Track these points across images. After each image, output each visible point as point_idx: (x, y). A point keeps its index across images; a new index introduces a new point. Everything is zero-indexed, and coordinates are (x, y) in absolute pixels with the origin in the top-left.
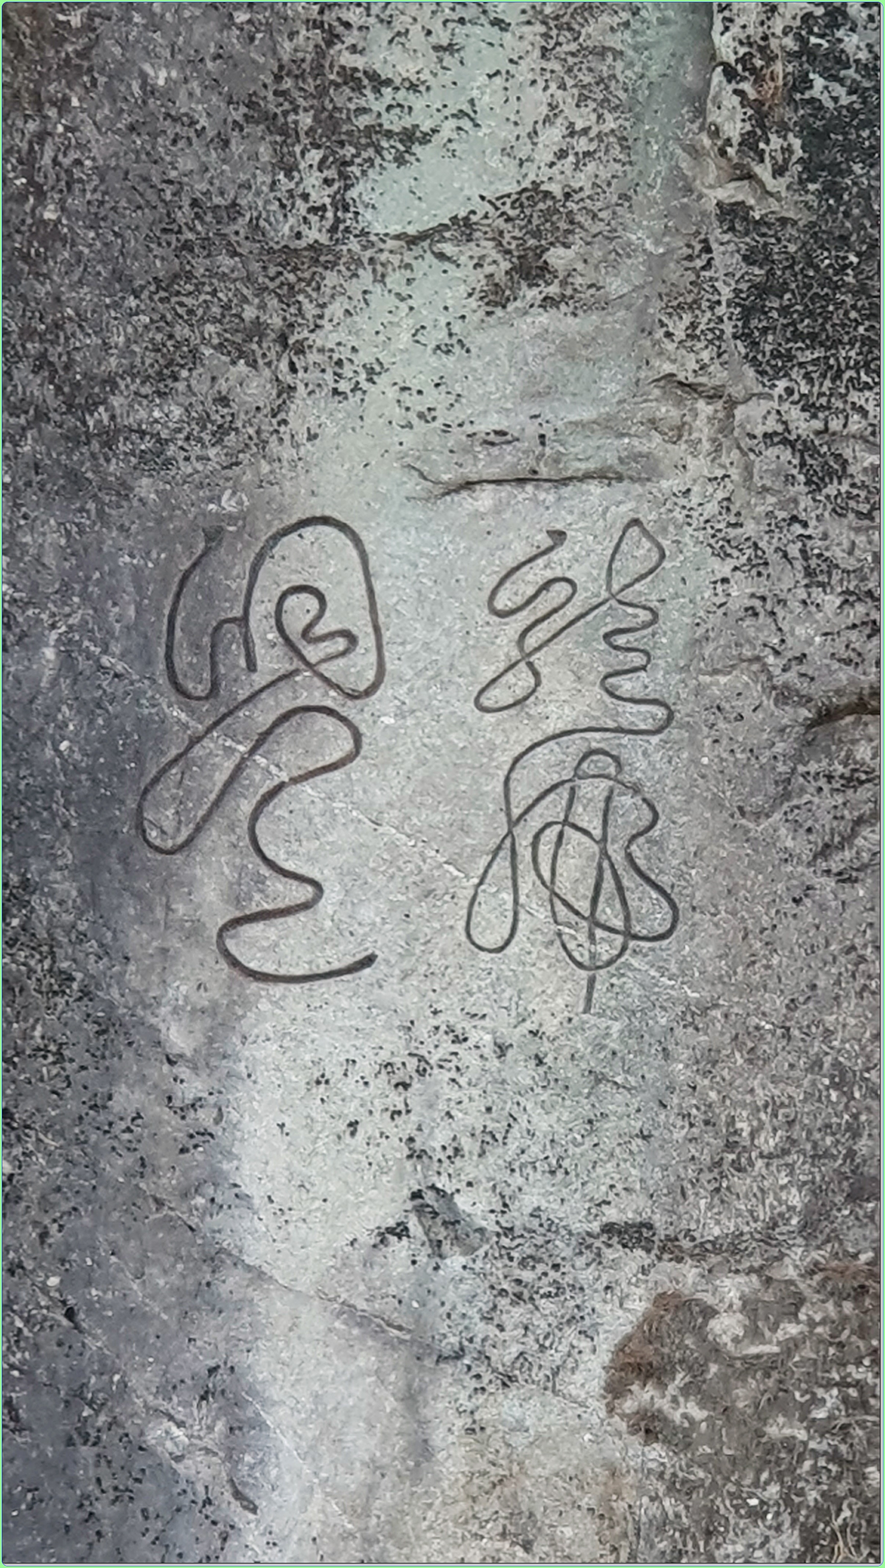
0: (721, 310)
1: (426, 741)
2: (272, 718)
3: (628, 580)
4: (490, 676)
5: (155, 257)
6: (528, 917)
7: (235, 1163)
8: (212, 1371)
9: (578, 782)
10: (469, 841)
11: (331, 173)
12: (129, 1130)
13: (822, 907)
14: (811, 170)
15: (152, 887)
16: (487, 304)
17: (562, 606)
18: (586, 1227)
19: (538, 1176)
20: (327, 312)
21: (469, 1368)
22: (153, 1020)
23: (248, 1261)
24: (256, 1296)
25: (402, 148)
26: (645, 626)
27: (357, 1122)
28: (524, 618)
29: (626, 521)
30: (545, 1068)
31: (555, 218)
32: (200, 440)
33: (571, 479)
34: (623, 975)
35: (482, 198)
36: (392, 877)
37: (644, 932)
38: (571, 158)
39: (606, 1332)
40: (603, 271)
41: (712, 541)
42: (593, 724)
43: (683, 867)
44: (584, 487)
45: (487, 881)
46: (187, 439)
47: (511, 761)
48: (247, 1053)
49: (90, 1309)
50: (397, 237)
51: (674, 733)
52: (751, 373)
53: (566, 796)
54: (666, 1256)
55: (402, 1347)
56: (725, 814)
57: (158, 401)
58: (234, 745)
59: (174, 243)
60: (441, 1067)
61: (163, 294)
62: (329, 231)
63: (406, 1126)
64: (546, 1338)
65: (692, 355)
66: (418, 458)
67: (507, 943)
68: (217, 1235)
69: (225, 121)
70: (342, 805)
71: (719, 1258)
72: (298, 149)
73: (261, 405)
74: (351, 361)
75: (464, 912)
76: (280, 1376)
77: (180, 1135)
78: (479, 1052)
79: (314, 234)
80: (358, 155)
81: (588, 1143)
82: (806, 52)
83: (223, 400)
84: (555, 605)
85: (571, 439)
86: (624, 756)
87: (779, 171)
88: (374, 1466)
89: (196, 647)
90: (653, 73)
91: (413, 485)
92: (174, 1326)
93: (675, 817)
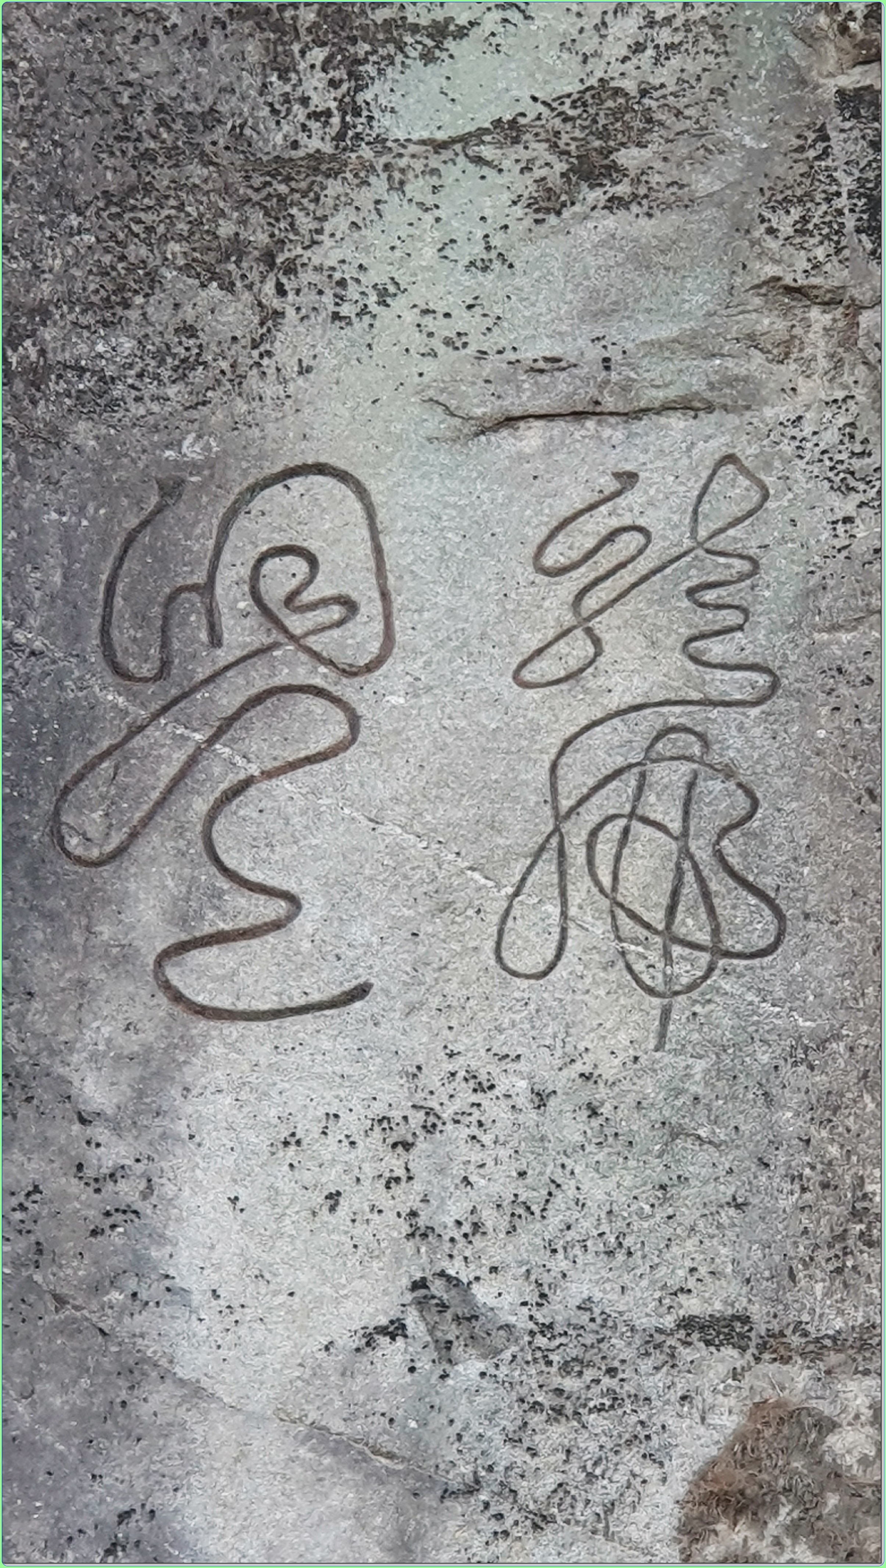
0: (842, 202)
1: (447, 723)
2: (239, 700)
3: (720, 524)
4: (535, 645)
5: (107, 168)
6: (582, 934)
7: (169, 1249)
8: (124, 1516)
9: (649, 766)
10: (501, 841)
11: (339, 74)
12: (22, 1207)
15: (69, 905)
16: (537, 211)
17: (633, 559)
18: (654, 1322)
19: (590, 1257)
20: (328, 227)
21: (487, 1505)
22: (61, 1070)
23: (180, 1373)
24: (191, 1418)
25: (430, 43)
26: (742, 577)
27: (338, 1194)
28: (581, 577)
29: (717, 457)
30: (601, 1120)
31: (627, 117)
32: (157, 377)
33: (645, 411)
34: (709, 1001)
35: (535, 99)
36: (396, 886)
37: (739, 947)
38: (650, 52)
39: (682, 1456)
40: (688, 168)
41: (831, 474)
42: (672, 696)
43: (793, 866)
44: (663, 420)
45: (525, 890)
46: (140, 376)
47: (559, 743)
48: (189, 1109)
50: (423, 142)
51: (779, 703)
53: (633, 783)
54: (767, 1356)
55: (394, 1480)
56: (848, 798)
57: (102, 333)
58: (187, 733)
59: (131, 152)
60: (457, 1122)
61: (114, 210)
62: (333, 139)
63: (407, 1197)
64: (596, 1464)
65: (803, 252)
66: (442, 391)
67: (552, 967)
68: (139, 1341)
69: (203, 17)
70: (329, 801)
71: (842, 1357)
72: (296, 48)
73: (238, 334)
74: (358, 281)
75: (495, 929)
76: (219, 1521)
77: (91, 1213)
78: (511, 1102)
79: (316, 142)
80: (374, 52)
81: (660, 1214)
83: (190, 331)
84: (622, 558)
85: (645, 362)
86: (713, 732)
89: (141, 619)
91: (436, 423)
92: (73, 1457)
93: (781, 804)
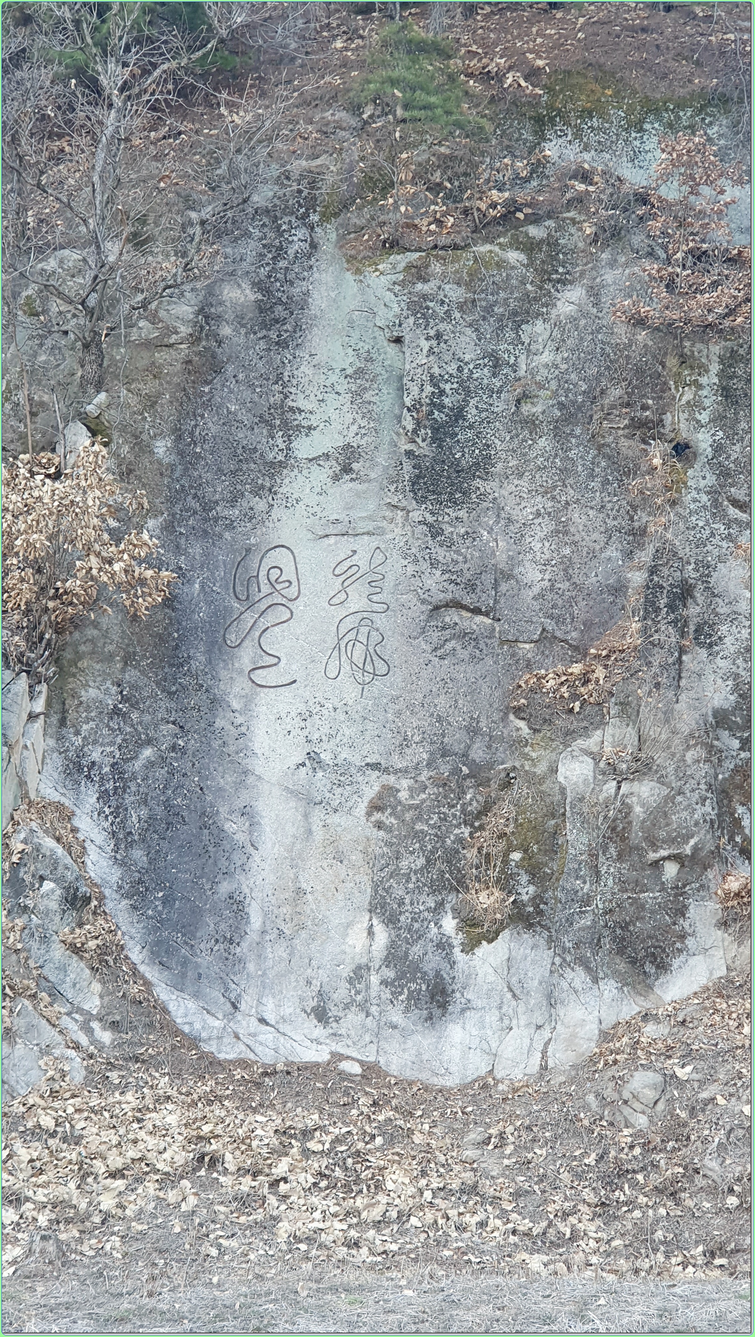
0: (405, 483)
1: (313, 614)
2: (265, 607)
3: (376, 566)
4: (333, 594)
5: (231, 464)
6: (344, 669)
7: (253, 743)
8: (245, 807)
9: (359, 627)
10: (326, 645)
11: (286, 439)
12: (220, 733)
13: (434, 667)
14: (434, 440)
15: (228, 658)
16: (333, 480)
17: (356, 573)
18: (360, 764)
19: (346, 748)
20: (284, 482)
21: (324, 807)
22: (228, 699)
23: (256, 773)
24: (259, 784)
25: (308, 431)
26: (381, 580)
27: (290, 731)
28: (344, 577)
29: (375, 547)
30: (348, 715)
31: (354, 454)
32: (244, 521)
33: (358, 534)
34: (373, 687)
35: (332, 447)
36: (302, 656)
37: (379, 674)
38: (360, 435)
39: (366, 796)
40: (369, 470)
41: (402, 554)
42: (365, 610)
43: (392, 654)
44: (363, 537)
45: (331, 657)
46: (240, 520)
47: (339, 621)
48: (257, 710)
49: (208, 788)
50: (306, 459)
51: (389, 613)
52: (414, 502)
53: (356, 631)
54: (385, 773)
55: (304, 800)
56: (405, 638)
57: (231, 509)
58: (253, 615)
59: (237, 460)
60: (316, 714)
61: (233, 475)
62: (284, 457)
63: (306, 732)
64: (348, 798)
65: (396, 497)
66: (312, 527)
67: (337, 677)
68: (247, 765)
69: (253, 422)
70: (287, 634)
71: (401, 774)
72: (275, 431)
73: (263, 510)
74: (291, 497)
75: (324, 667)
76: (266, 809)
77: (236, 734)
78: (328, 710)
79: (280, 457)
80: (294, 433)
81: (361, 738)
82: (432, 404)
83: (252, 509)
84: (353, 573)
85: (359, 522)
86: (374, 620)
87: (424, 440)
88: (294, 836)
89: (242, 585)
90: (385, 410)
91: (310, 536)
92: (233, 793)
93: (389, 638)
